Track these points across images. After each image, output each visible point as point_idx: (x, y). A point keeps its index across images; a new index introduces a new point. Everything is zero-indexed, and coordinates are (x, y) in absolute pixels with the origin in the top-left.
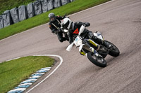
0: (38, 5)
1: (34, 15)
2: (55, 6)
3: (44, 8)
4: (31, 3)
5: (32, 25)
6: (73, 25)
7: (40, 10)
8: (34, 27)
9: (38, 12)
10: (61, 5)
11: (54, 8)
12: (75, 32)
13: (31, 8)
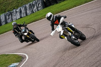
0: (9, 15)
1: (6, 23)
2: (22, 16)
3: (14, 18)
4: (4, 14)
5: (5, 31)
6: (55, 17)
7: (10, 19)
8: (6, 32)
9: (9, 21)
10: (27, 15)
11: (21, 17)
12: (55, 23)
13: (4, 17)
